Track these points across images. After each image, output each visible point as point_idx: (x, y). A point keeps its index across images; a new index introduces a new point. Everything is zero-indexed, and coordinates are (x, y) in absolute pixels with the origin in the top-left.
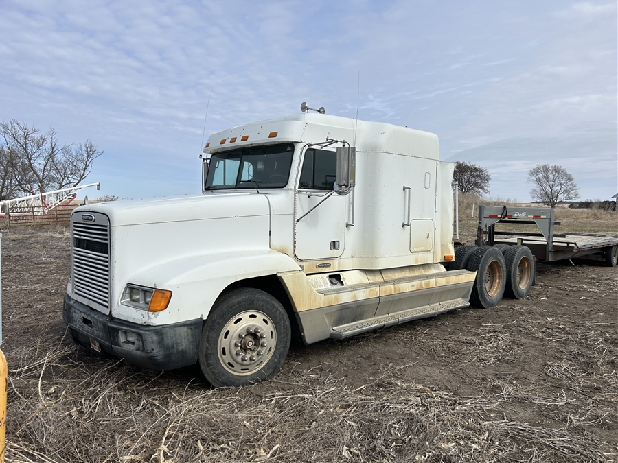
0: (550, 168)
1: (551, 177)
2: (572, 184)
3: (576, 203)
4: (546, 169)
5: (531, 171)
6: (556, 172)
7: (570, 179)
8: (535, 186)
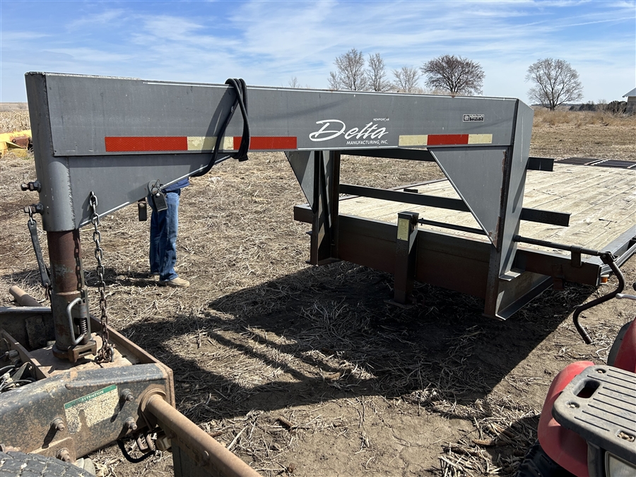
0: (553, 64)
1: (553, 73)
2: (575, 82)
3: (577, 105)
4: (547, 64)
5: (531, 67)
6: (559, 68)
7: (574, 76)
8: (534, 85)
